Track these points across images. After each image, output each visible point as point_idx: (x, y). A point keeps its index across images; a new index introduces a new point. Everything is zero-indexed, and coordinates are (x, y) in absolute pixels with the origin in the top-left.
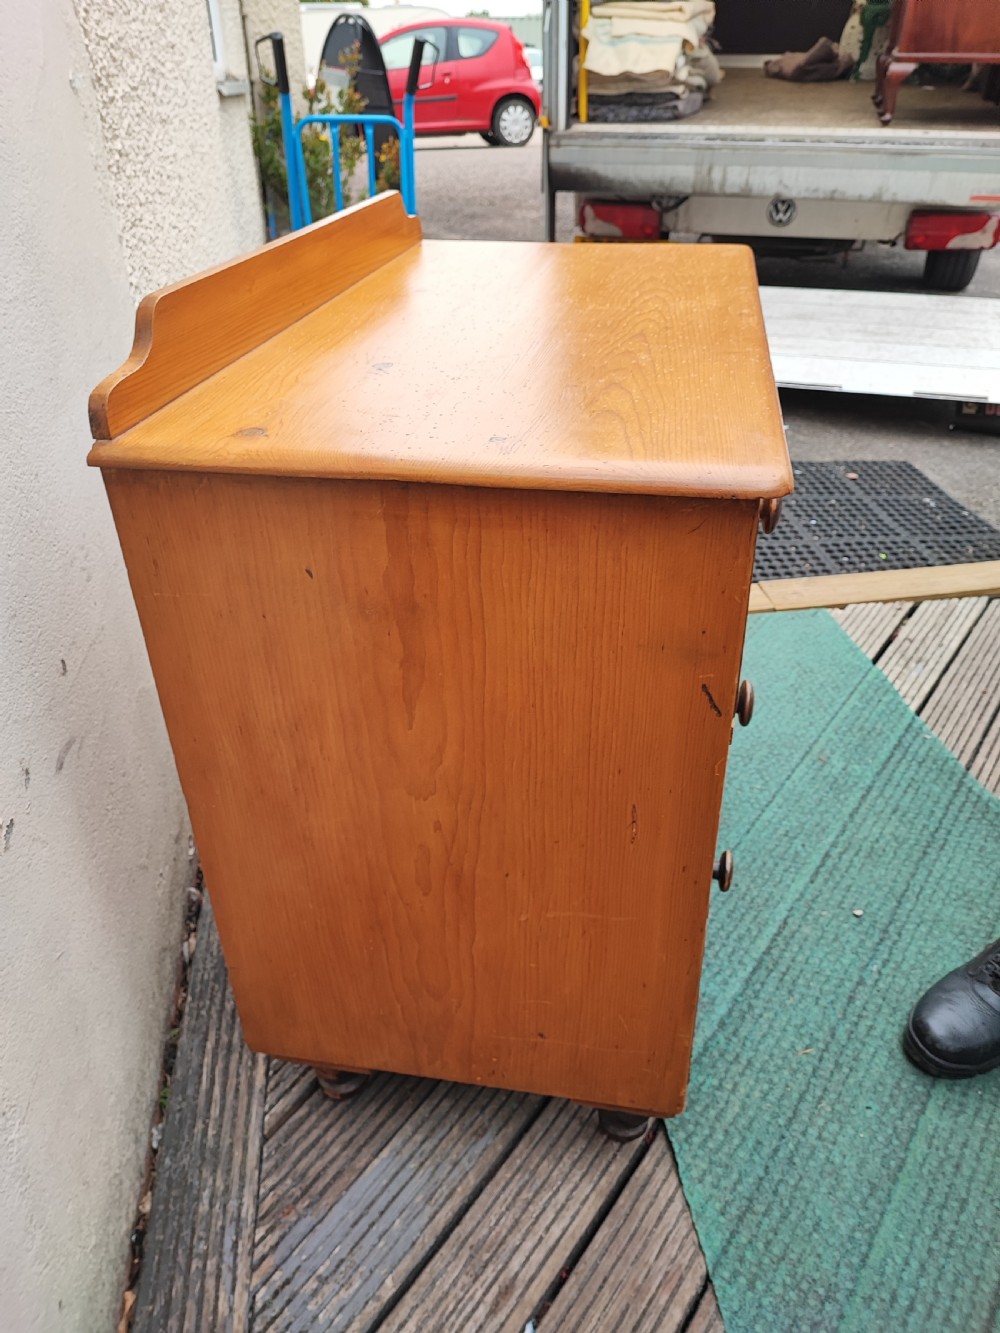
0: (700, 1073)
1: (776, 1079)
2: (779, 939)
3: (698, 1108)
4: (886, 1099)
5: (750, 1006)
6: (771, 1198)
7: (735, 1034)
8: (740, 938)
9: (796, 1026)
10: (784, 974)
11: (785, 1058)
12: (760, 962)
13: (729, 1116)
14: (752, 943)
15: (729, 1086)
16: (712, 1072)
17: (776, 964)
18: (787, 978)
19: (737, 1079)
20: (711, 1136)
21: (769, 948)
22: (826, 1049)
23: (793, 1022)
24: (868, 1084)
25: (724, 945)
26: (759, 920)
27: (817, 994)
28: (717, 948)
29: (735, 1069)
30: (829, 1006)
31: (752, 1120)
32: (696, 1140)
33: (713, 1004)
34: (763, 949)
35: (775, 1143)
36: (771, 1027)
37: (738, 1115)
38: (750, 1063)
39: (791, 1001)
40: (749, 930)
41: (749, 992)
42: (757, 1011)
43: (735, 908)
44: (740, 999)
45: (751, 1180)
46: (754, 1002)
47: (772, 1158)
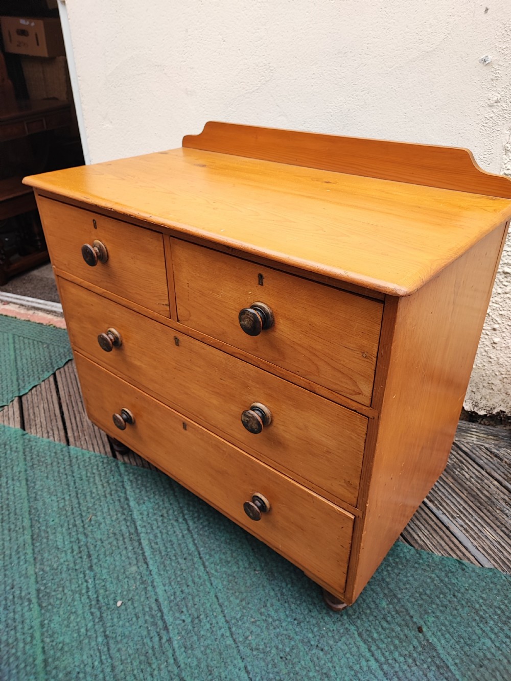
0: (118, 479)
1: (92, 500)
2: (141, 552)
3: (108, 471)
4: (49, 530)
5: (124, 514)
6: (67, 472)
7: (119, 500)
8: (156, 536)
9: (101, 523)
10: (124, 539)
11: (95, 509)
12: (138, 535)
13: (97, 478)
14: (149, 539)
15: (105, 485)
16: (115, 483)
17: (131, 539)
18: (121, 539)
19: (105, 489)
20: (97, 469)
21: (140, 544)
22: (83, 526)
23: (103, 524)
24: (59, 529)
25: (158, 527)
26: (158, 552)
27: (104, 544)
28: (160, 524)
29: (108, 491)
30: (95, 544)
31: (89, 483)
32: (100, 464)
33: (137, 503)
34: (142, 541)
35: (77, 484)
36: (110, 515)
37: (95, 481)
38: (106, 497)
39: (111, 531)
40: (157, 543)
41: (129, 518)
42: (119, 515)
43: (173, 548)
44: (130, 513)
45: (76, 470)
46: (124, 517)
47: (75, 480)
